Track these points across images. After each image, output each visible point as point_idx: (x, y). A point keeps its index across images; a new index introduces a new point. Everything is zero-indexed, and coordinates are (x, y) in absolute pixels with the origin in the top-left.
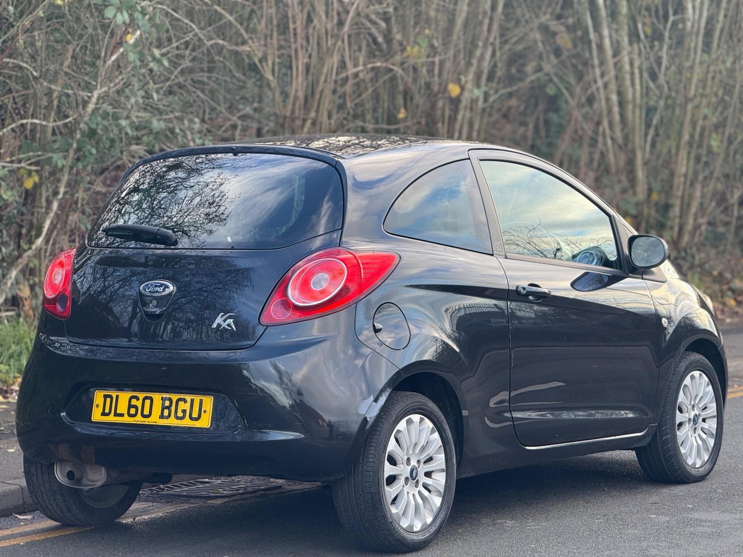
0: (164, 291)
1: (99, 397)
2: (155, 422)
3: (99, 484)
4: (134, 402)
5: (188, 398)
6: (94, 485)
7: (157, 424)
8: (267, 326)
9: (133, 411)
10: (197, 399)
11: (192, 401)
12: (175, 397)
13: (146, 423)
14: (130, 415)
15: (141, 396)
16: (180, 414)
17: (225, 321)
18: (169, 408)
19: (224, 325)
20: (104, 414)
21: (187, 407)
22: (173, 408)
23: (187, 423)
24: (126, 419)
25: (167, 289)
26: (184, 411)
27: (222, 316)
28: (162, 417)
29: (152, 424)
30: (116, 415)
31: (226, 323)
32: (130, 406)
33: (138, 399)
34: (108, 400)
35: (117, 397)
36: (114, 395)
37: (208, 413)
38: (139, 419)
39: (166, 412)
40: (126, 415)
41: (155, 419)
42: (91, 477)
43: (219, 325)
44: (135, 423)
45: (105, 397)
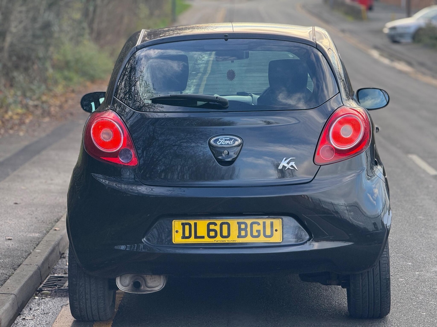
0: (233, 144)
1: (177, 225)
2: (235, 241)
3: (157, 289)
4: (212, 227)
5: (261, 221)
6: (152, 290)
7: (237, 242)
8: (321, 166)
9: (212, 234)
10: (268, 222)
11: (264, 223)
12: (249, 221)
13: (226, 242)
14: (209, 237)
15: (219, 222)
16: (255, 234)
17: (288, 163)
18: (245, 229)
19: (288, 166)
20: (184, 237)
21: (261, 228)
22: (249, 229)
23: (262, 239)
24: (207, 240)
25: (236, 142)
26: (258, 231)
27: (286, 160)
28: (239, 236)
29: (231, 242)
30: (196, 237)
31: (290, 164)
32: (209, 230)
33: (215, 224)
34: (187, 227)
35: (195, 224)
36: (192, 222)
37: (279, 231)
38: (219, 239)
39: (243, 233)
40: (206, 237)
41: (234, 238)
42: (150, 284)
43: (284, 167)
44: (215, 242)
45: (183, 225)
